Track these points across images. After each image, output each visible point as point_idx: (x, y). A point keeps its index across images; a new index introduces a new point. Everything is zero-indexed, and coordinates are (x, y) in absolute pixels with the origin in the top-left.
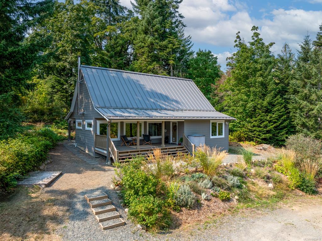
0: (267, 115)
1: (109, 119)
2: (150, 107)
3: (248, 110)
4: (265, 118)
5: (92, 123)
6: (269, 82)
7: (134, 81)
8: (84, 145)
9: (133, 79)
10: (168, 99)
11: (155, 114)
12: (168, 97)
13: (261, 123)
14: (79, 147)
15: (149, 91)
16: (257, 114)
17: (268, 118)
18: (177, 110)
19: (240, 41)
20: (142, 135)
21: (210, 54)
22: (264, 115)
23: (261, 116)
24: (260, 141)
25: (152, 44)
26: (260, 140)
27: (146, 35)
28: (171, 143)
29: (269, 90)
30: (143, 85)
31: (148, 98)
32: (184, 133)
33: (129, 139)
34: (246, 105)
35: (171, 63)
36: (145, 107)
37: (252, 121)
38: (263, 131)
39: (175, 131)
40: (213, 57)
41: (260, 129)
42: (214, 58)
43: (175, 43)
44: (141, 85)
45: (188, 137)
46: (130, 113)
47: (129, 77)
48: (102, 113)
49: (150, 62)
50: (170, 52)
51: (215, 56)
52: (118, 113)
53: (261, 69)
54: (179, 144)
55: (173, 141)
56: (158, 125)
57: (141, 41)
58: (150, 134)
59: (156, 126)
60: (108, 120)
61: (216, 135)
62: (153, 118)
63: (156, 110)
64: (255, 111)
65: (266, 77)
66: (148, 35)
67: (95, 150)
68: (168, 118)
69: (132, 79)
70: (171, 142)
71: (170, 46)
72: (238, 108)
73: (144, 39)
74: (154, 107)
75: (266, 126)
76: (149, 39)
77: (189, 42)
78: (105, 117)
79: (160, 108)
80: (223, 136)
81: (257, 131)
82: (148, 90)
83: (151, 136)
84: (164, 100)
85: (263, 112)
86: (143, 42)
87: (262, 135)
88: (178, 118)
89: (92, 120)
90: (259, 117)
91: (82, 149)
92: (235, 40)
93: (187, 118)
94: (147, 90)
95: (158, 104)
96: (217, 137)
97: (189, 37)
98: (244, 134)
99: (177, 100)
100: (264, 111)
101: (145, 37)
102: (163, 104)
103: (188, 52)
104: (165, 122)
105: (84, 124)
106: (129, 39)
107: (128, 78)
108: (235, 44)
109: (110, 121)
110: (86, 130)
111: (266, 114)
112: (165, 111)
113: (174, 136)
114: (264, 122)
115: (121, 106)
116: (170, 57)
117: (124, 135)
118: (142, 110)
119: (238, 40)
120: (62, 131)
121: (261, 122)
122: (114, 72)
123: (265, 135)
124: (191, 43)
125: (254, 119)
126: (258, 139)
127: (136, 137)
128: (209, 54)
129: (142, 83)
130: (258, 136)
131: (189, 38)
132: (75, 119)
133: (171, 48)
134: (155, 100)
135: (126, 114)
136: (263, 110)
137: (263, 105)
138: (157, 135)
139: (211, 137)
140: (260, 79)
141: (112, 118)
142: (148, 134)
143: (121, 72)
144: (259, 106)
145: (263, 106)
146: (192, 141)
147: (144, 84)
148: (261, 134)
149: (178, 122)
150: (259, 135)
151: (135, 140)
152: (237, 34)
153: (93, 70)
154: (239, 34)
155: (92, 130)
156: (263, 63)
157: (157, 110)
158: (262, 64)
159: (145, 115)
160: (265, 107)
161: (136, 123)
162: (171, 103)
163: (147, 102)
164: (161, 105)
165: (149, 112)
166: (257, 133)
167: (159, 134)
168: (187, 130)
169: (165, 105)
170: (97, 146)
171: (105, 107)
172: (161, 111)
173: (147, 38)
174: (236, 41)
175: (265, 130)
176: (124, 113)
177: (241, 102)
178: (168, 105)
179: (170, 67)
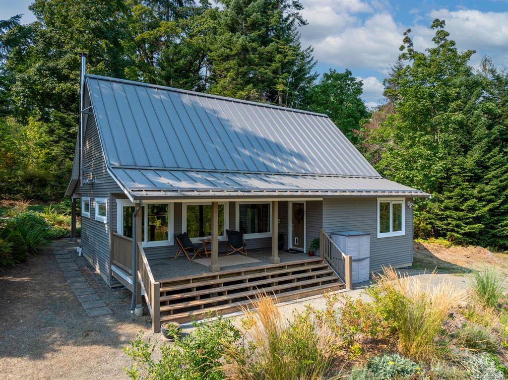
0: (473, 187)
1: (135, 198)
2: (242, 168)
3: (434, 176)
4: (470, 192)
5: (106, 205)
6: (475, 122)
7: (207, 111)
8: (93, 252)
9: (205, 107)
10: (281, 152)
11: (254, 183)
12: (282, 146)
13: (460, 203)
14: (87, 257)
15: (240, 134)
16: (453, 184)
17: (475, 191)
18: (304, 176)
19: (411, 48)
20: (225, 233)
21: (350, 77)
22: (466, 188)
23: (462, 189)
24: (460, 238)
25: (245, 49)
26: (459, 235)
27: (233, 34)
28: (291, 250)
29: (476, 136)
30: (228, 121)
31: (239, 148)
32: (322, 228)
33: (195, 240)
34: (431, 166)
35: (281, 89)
36: (231, 167)
37: (441, 197)
38: (467, 219)
39: (299, 223)
40: (355, 82)
41: (461, 214)
42: (357, 83)
43: (287, 52)
44: (222, 119)
45: (331, 238)
46: (195, 180)
47: (196, 103)
48: (119, 181)
49: (241, 85)
50: (277, 69)
51: (357, 81)
52: (164, 180)
53: (458, 97)
54: (311, 254)
55: (294, 245)
56: (259, 209)
57: (223, 46)
58: (243, 230)
59: (256, 210)
60: (132, 199)
61: (388, 231)
62: (253, 194)
63: (257, 174)
64: (448, 178)
65: (469, 111)
66: (237, 33)
67: (111, 270)
68: (288, 193)
69: (203, 108)
70: (290, 246)
71: (279, 58)
72: (413, 172)
73: (230, 41)
74: (252, 168)
75: (472, 209)
76: (240, 40)
77: (308, 57)
78: (126, 192)
79: (265, 170)
80: (402, 233)
81: (453, 218)
82: (237, 130)
83: (245, 233)
84: (274, 152)
85: (464, 181)
86: (228, 46)
87: (464, 225)
88: (310, 193)
89: (105, 197)
90: (457, 190)
91: (91, 261)
92: (400, 46)
93: (329, 194)
94: (235, 132)
95: (260, 162)
96: (391, 234)
97: (309, 49)
98: (427, 224)
99: (300, 153)
100: (466, 178)
101: (232, 36)
102: (271, 161)
103: (308, 75)
104: (279, 202)
105: (93, 206)
106: (202, 47)
107: (193, 105)
108: (401, 53)
109: (138, 201)
110: (97, 221)
111: (471, 184)
112: (276, 176)
113: (298, 232)
114: (468, 200)
115: (174, 165)
116: (278, 79)
117: (183, 233)
118: (225, 175)
119: (406, 45)
120: (65, 218)
121: (461, 200)
122: (163, 91)
123: (471, 226)
124: (312, 59)
125: (447, 194)
126: (455, 235)
127: (210, 237)
128: (347, 76)
129: (223, 115)
130: (456, 229)
131: (309, 51)
132: (80, 194)
133: (280, 62)
134: (253, 152)
135: (184, 185)
136: (466, 176)
137: (465, 166)
138: (257, 230)
139: (380, 235)
140: (459, 116)
141: (144, 193)
142: (237, 229)
143: (179, 92)
144: (456, 169)
145: (466, 169)
146: (342, 247)
147: (229, 119)
148: (462, 224)
149: (307, 201)
150: (458, 226)
151: (209, 243)
152: (405, 34)
153: (115, 85)
154: (409, 35)
155: (105, 222)
156: (462, 84)
157: (259, 176)
158: (460, 87)
159: (230, 187)
160: (470, 171)
161: (211, 204)
162: (288, 158)
163: (235, 156)
164: (267, 163)
165: (242, 180)
166: (454, 223)
167: (264, 228)
168: (328, 220)
169: (276, 163)
170: (114, 262)
171: (135, 168)
172: (268, 177)
173: (235, 39)
174: (402, 48)
175: (471, 215)
176: (181, 181)
177: (421, 162)
178: (282, 164)
179: (278, 98)
